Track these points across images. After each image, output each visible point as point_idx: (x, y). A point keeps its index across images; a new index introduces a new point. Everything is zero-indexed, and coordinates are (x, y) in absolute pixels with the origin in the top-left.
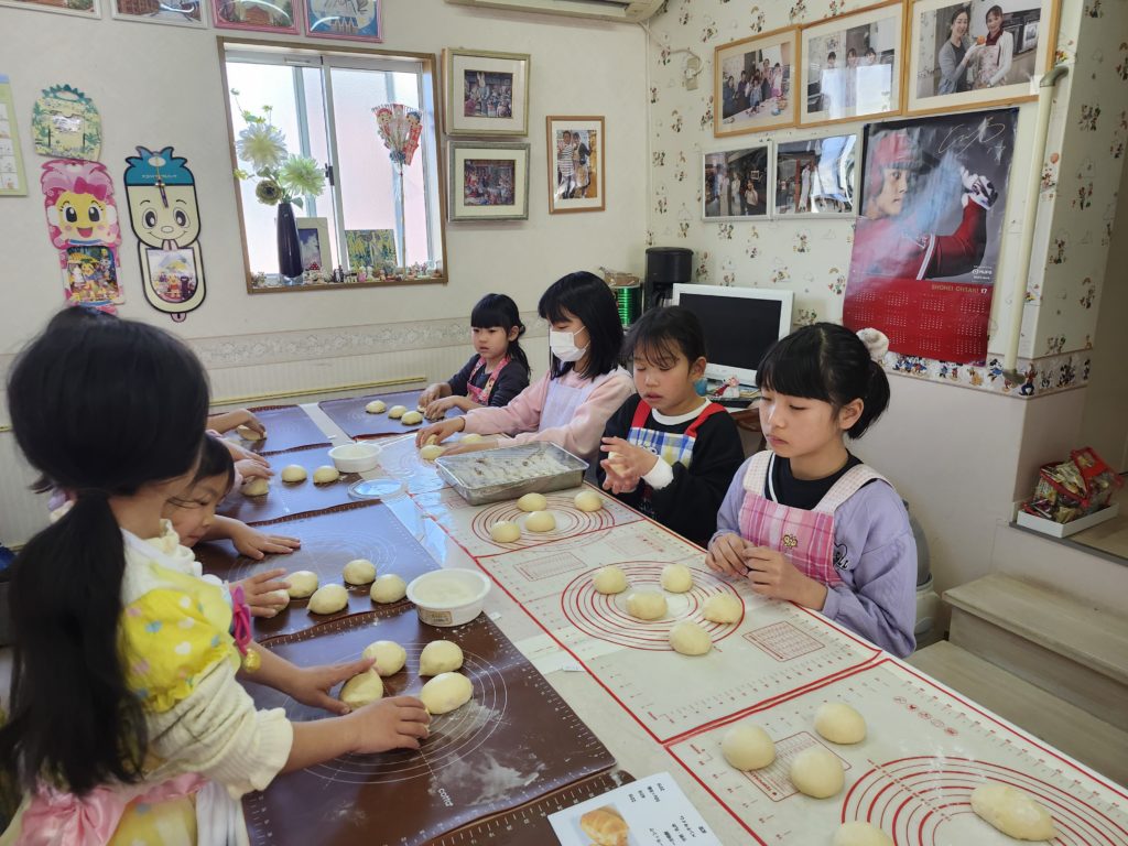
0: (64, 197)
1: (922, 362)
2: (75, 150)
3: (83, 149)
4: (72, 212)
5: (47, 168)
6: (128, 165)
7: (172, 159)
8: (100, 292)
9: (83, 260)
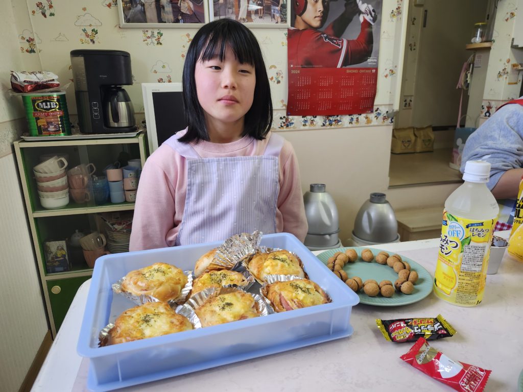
1: (338, 118)
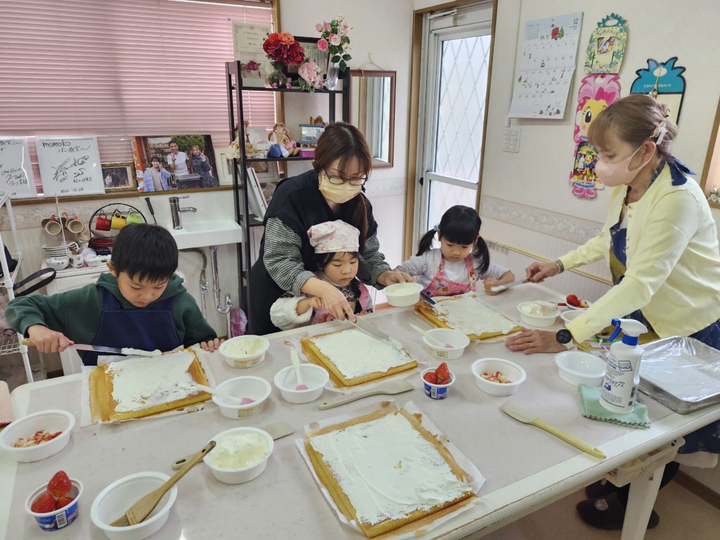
0: (589, 103)
2: (606, 66)
3: (611, 63)
4: (589, 115)
5: (584, 82)
6: (637, 76)
7: (673, 68)
8: (590, 178)
9: (588, 152)
